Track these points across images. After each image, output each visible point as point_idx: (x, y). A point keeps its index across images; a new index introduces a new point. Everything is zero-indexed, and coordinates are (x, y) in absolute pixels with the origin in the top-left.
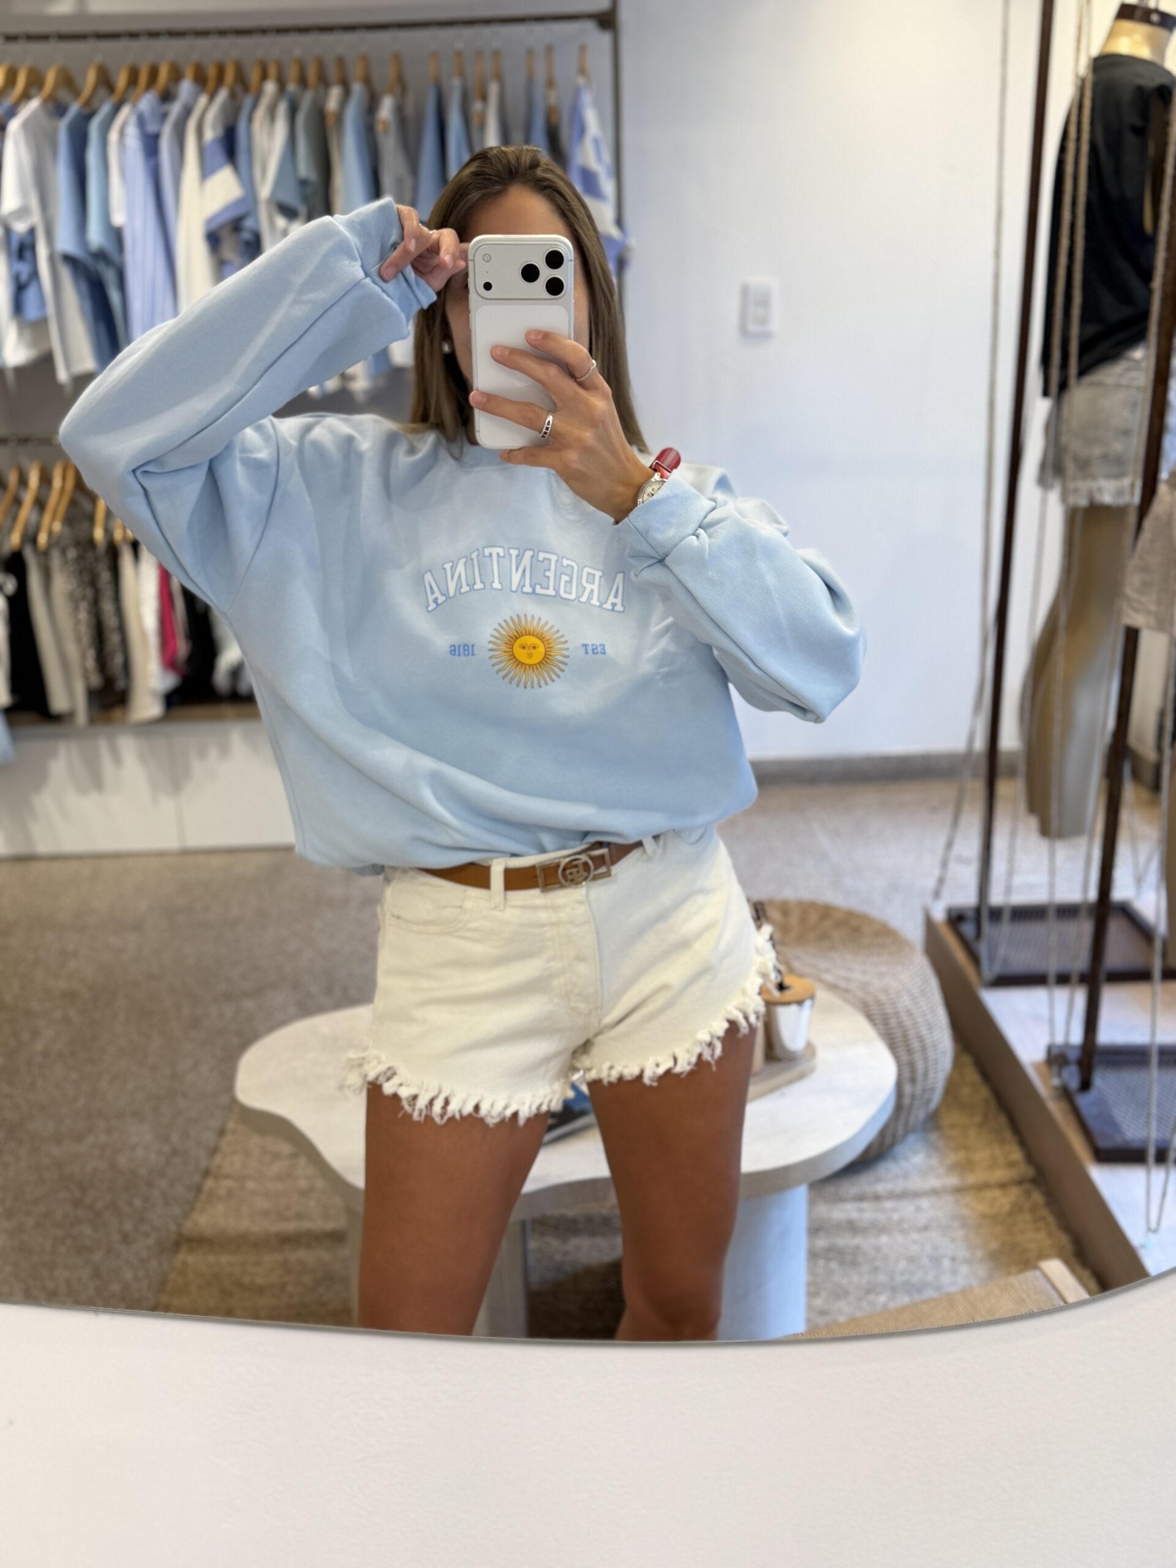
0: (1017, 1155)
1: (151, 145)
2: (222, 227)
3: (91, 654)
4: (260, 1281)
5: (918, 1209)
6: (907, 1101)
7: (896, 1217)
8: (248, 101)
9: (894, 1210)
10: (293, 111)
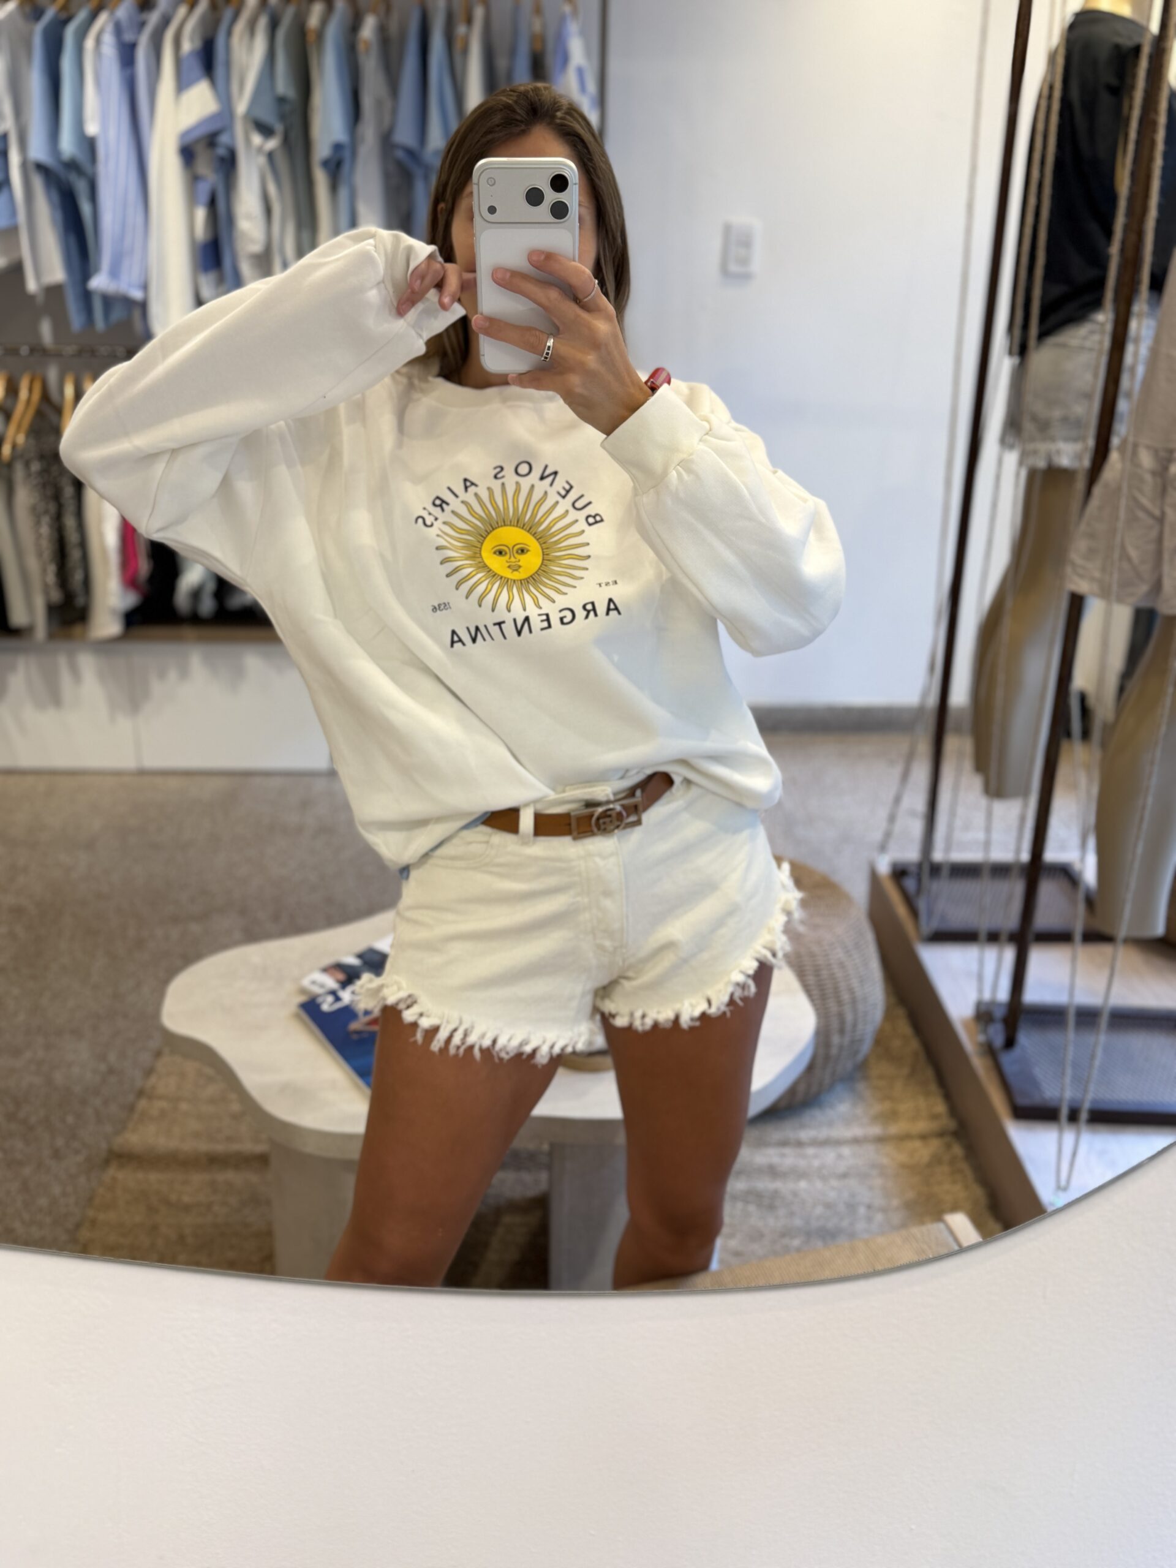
0: (940, 1107)
1: (127, 54)
2: (197, 141)
3: (52, 569)
4: (186, 1199)
5: (840, 1157)
6: (834, 1051)
7: (816, 1163)
8: (228, 14)
9: (816, 1156)
10: (274, 25)
